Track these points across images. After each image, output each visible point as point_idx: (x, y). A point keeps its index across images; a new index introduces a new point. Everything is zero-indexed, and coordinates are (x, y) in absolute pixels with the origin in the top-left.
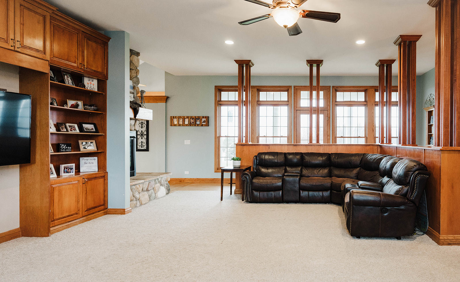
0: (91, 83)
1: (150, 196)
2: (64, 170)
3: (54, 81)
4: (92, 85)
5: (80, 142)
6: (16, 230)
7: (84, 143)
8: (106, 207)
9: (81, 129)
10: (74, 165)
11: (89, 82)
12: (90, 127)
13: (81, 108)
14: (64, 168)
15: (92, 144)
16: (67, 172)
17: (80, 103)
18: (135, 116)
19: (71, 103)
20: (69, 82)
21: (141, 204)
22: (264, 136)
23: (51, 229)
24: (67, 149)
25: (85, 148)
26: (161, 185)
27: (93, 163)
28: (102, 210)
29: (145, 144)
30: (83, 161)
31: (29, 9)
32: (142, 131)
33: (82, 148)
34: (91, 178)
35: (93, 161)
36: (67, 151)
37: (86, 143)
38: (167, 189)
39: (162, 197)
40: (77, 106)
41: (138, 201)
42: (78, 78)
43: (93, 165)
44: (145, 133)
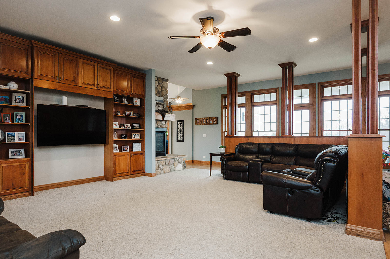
0: (137, 101)
1: (170, 169)
2: (124, 149)
3: (117, 102)
4: (137, 102)
5: (132, 134)
6: (102, 176)
7: (134, 135)
8: (144, 171)
9: (132, 127)
10: (129, 146)
11: (136, 101)
12: (137, 125)
13: (132, 115)
14: (124, 148)
15: (138, 136)
16: (125, 150)
17: (132, 113)
18: (163, 119)
19: (127, 113)
20: (125, 102)
21: (164, 173)
22: (257, 131)
23: (114, 178)
24: (125, 138)
25: (134, 137)
26: (179, 163)
27: (139, 146)
28: (142, 173)
29: (182, 137)
30: (134, 144)
31: (104, 68)
32: (180, 129)
33: (133, 137)
34: (137, 153)
35: (139, 145)
36: (125, 139)
37: (135, 135)
38: (183, 165)
39: (180, 170)
40: (130, 114)
41: (162, 171)
42: (130, 99)
43: (138, 147)
44: (182, 130)
